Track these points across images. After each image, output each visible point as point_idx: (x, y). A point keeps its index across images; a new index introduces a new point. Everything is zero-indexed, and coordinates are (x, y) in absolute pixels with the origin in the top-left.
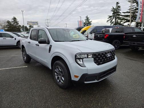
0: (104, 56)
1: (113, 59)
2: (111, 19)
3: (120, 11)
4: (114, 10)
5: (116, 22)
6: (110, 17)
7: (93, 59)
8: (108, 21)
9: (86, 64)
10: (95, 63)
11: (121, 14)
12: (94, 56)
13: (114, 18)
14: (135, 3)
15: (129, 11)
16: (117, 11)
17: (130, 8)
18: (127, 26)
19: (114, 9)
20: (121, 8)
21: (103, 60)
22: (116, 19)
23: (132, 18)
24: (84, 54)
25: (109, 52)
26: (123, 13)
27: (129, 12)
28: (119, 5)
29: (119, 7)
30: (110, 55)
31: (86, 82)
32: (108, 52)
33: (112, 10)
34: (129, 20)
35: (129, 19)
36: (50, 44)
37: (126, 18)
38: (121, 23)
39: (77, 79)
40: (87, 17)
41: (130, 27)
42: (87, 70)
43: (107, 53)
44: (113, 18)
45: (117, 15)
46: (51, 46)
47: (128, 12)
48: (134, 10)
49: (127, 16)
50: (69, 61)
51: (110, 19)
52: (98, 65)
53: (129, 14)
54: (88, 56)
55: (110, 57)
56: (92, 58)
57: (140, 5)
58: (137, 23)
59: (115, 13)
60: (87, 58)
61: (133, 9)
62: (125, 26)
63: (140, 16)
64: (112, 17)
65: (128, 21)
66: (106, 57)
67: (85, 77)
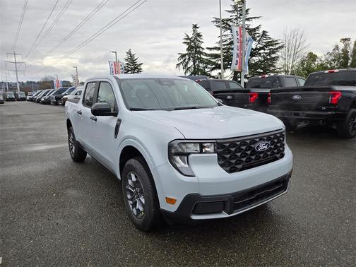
0: (249, 148)
1: (278, 155)
2: (184, 61)
3: (202, 45)
4: (189, 41)
5: (195, 68)
6: (183, 56)
7: (216, 155)
8: (179, 65)
9: (196, 169)
10: (222, 166)
11: (203, 51)
12: (218, 148)
13: (191, 59)
14: (229, 31)
15: (218, 46)
16: (195, 44)
17: (219, 39)
18: (218, 78)
19: (188, 39)
20: (204, 39)
21: (244, 159)
22: (194, 63)
23: (224, 61)
24: (194, 142)
25: (265, 138)
26: (208, 48)
27: (219, 49)
28: (199, 31)
29: (199, 35)
30: (265, 147)
31: (194, 217)
32: (261, 139)
33: (186, 41)
34: (220, 65)
35: (219, 62)
36: (119, 116)
37: (214, 60)
38: (206, 70)
39: (172, 208)
40: (129, 53)
41: (223, 79)
42: (199, 184)
43: (257, 140)
44: (189, 59)
45: (197, 52)
46: (120, 121)
47: (216, 48)
48: (227, 45)
49: (217, 56)
50: (154, 159)
51: (182, 60)
52: (230, 171)
53: (218, 52)
54: (202, 147)
55: (267, 151)
56: (214, 153)
57: (236, 37)
58: (236, 73)
59: (192, 47)
60: (200, 153)
61: (226, 43)
62: (213, 77)
63: (238, 59)
64: (187, 57)
65: (218, 67)
66: (254, 152)
67: (193, 202)
